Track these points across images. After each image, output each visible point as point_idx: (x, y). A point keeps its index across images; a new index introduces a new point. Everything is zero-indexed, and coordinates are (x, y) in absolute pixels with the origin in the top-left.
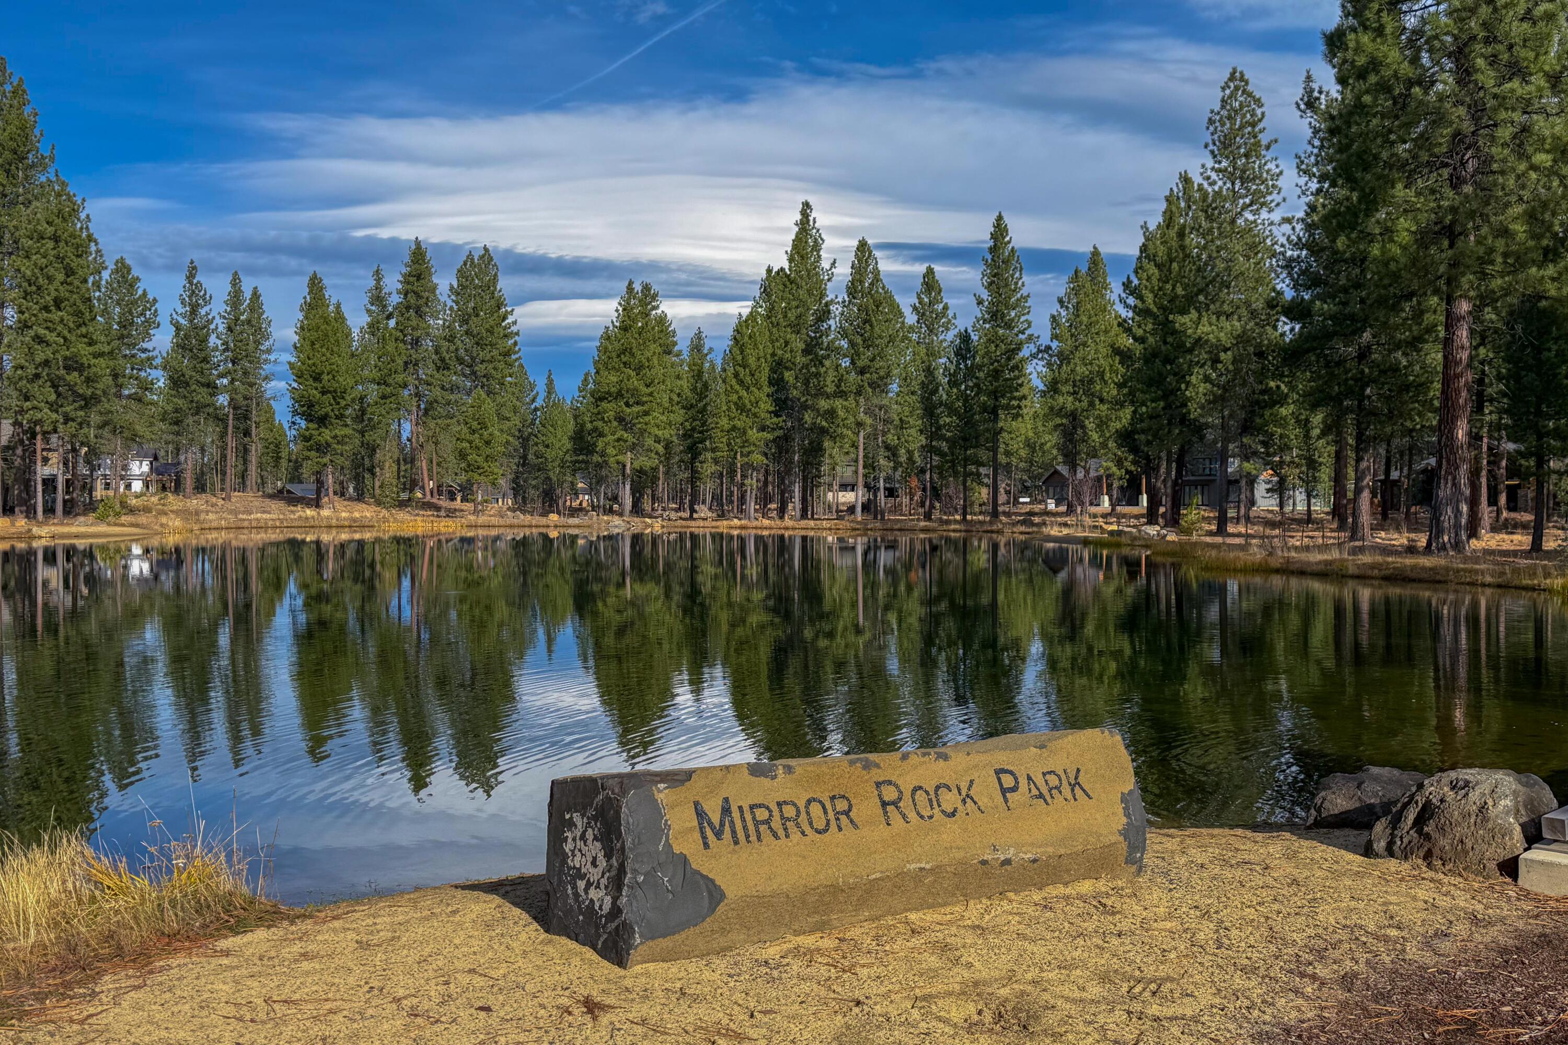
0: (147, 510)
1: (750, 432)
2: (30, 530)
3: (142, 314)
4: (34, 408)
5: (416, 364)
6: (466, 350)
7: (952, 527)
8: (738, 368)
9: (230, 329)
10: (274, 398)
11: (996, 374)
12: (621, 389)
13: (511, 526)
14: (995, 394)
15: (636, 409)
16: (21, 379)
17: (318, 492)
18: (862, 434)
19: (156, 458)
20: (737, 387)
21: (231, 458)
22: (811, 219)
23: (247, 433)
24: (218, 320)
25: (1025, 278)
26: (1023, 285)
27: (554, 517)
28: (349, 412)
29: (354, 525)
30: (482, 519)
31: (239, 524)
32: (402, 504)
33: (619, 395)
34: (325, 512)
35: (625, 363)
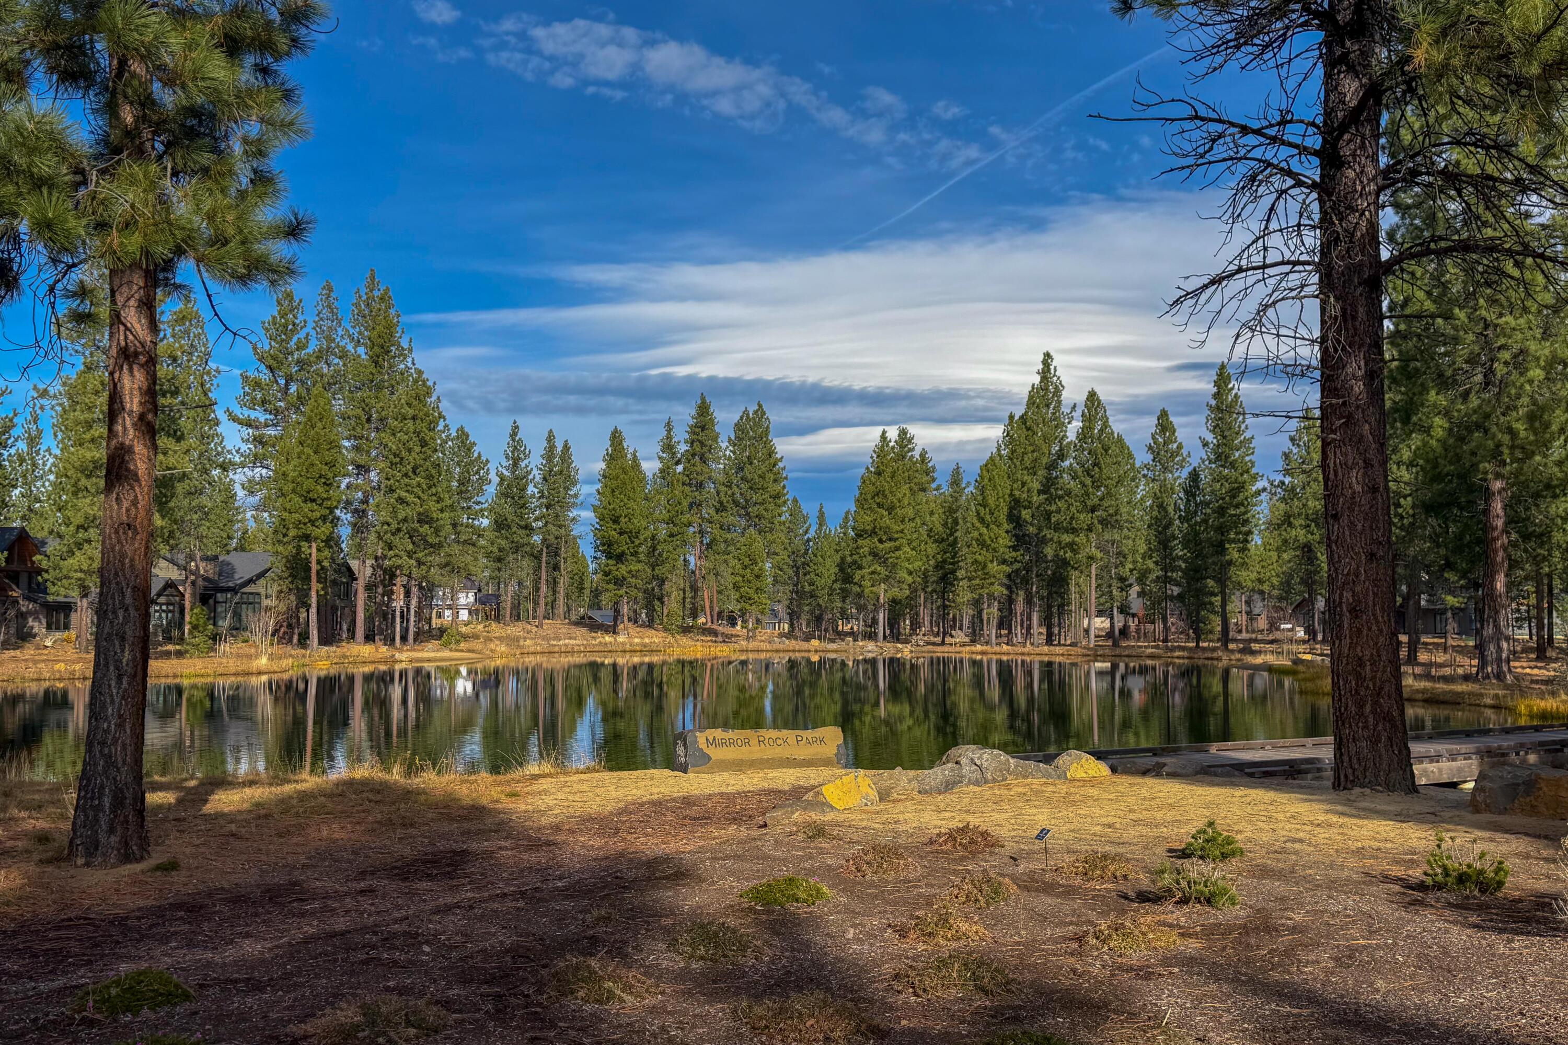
0: (476, 637)
1: (990, 565)
2: (393, 656)
3: (477, 472)
4: (396, 556)
5: (700, 505)
6: (741, 494)
7: (1177, 654)
8: (979, 507)
9: (545, 479)
10: (580, 537)
11: (1221, 511)
12: (875, 528)
13: (777, 651)
14: (1222, 530)
15: (888, 545)
16: (386, 533)
17: (615, 619)
18: (1094, 567)
19: (480, 590)
20: (978, 525)
21: (544, 588)
22: (1052, 368)
23: (556, 568)
24: (535, 472)
25: (1247, 421)
26: (1247, 428)
27: (815, 643)
28: (641, 549)
29: (645, 650)
30: (752, 645)
31: (552, 649)
32: (686, 630)
33: (873, 532)
34: (621, 639)
35: (878, 504)
